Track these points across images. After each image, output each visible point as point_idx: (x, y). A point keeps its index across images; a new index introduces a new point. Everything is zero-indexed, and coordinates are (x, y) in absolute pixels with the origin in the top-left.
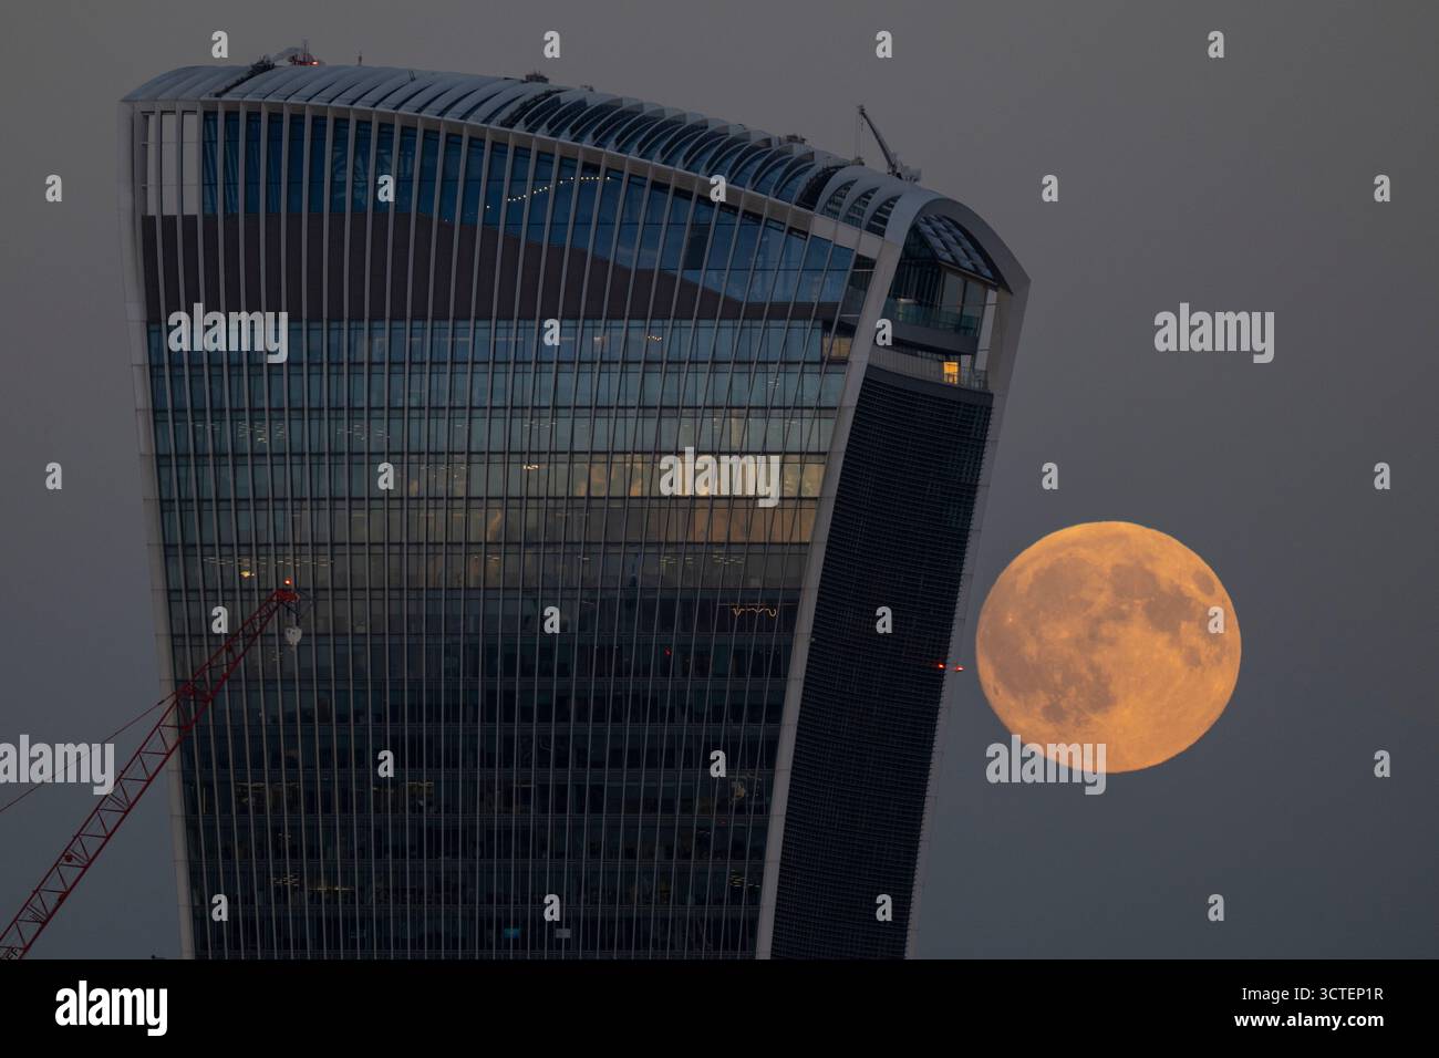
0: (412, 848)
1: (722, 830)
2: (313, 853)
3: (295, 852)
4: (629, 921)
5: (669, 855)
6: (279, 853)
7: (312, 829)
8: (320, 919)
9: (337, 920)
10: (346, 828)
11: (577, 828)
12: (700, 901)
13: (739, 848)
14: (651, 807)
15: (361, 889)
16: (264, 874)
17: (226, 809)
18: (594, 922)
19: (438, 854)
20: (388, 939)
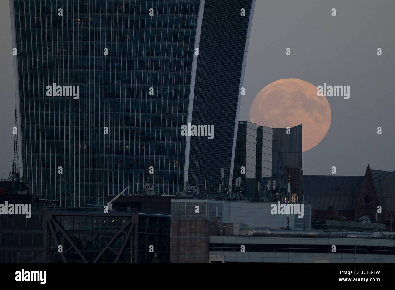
0: (86, 38)
1: (181, 33)
2: (55, 39)
3: (49, 39)
4: (152, 61)
5: (165, 41)
6: (44, 39)
7: (55, 32)
8: (57, 60)
9: (62, 60)
10: (65, 32)
11: (137, 32)
12: (174, 55)
13: (186, 38)
14: (159, 26)
15: (70, 50)
16: (39, 45)
17: (28, 25)
18: (142, 61)
19: (94, 40)
20: (78, 66)
